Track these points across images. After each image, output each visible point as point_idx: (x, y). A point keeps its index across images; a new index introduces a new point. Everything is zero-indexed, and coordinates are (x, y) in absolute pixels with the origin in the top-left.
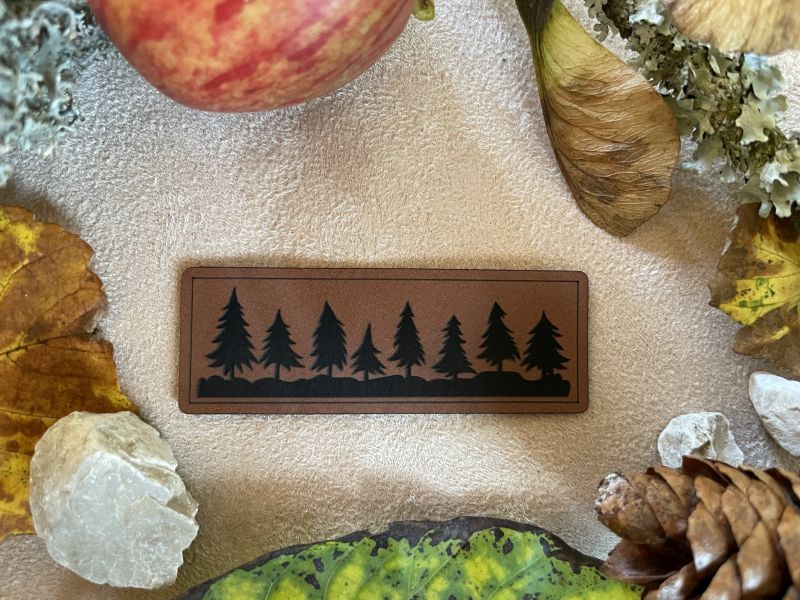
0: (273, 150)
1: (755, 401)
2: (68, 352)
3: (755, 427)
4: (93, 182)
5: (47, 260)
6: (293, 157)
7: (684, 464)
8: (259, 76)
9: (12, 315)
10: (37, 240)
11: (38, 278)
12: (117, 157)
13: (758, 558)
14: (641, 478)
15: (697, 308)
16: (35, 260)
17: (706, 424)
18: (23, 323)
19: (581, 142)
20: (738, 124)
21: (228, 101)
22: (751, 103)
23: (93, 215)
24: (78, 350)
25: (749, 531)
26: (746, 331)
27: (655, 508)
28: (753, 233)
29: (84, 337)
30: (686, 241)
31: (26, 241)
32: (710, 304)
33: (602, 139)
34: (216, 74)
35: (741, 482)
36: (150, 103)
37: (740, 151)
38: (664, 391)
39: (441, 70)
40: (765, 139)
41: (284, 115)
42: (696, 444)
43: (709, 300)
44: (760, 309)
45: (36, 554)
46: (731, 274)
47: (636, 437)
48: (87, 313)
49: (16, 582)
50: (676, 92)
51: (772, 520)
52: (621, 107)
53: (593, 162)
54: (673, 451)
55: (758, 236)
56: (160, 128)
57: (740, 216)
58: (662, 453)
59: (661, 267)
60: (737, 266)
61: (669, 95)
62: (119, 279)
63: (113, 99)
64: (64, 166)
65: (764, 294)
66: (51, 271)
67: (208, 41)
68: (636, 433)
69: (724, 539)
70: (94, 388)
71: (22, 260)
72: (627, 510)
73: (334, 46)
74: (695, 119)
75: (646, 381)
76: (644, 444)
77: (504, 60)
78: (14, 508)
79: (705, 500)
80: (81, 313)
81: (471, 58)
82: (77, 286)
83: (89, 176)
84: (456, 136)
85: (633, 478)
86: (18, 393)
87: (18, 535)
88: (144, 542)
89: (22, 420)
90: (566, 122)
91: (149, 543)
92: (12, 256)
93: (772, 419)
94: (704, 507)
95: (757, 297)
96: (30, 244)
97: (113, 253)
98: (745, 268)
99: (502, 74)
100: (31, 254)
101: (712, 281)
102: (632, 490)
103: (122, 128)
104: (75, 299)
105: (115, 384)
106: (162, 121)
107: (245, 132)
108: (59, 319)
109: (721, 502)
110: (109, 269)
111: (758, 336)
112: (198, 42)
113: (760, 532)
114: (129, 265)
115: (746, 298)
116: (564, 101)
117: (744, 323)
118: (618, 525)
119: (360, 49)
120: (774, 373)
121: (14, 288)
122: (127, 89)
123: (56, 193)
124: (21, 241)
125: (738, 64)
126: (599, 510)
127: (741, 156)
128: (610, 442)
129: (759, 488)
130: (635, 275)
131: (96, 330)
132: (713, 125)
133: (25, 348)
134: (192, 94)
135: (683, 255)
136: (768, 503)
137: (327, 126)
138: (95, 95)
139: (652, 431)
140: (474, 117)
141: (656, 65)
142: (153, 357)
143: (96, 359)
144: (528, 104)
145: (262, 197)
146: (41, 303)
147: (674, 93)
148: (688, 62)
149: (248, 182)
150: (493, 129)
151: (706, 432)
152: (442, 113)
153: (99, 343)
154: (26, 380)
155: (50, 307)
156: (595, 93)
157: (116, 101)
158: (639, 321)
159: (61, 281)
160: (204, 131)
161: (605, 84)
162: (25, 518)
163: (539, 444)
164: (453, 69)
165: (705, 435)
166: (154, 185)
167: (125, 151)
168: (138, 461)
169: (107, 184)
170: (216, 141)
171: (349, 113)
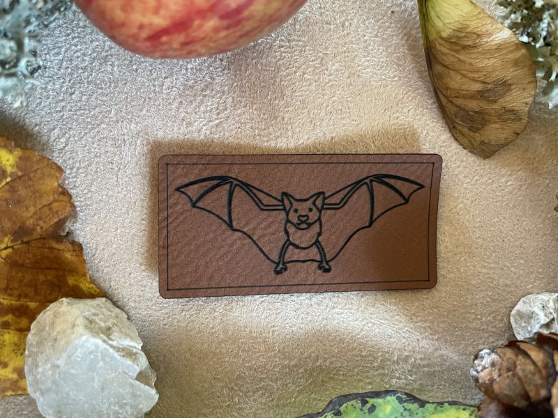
0: (207, 87)
2: (46, 250)
4: (62, 114)
5: (26, 178)
6: (224, 92)
8: (194, 31)
10: (17, 162)
11: (19, 192)
12: (81, 92)
14: (509, 353)
15: (542, 211)
16: (16, 178)
17: (551, 304)
18: (8, 228)
19: (455, 82)
21: (167, 50)
23: (63, 140)
24: (54, 249)
29: (59, 239)
30: (534, 158)
31: (8, 163)
32: (554, 209)
33: (474, 80)
34: (158, 29)
36: (107, 48)
38: (515, 277)
39: (342, 20)
42: (544, 320)
43: (555, 206)
45: (27, 408)
47: (493, 312)
48: (60, 220)
50: (535, 40)
52: (491, 54)
53: (466, 98)
54: (523, 324)
56: (115, 69)
58: (514, 325)
59: (515, 179)
61: (529, 43)
62: (85, 192)
63: (76, 46)
64: (39, 101)
66: (29, 186)
68: (493, 309)
70: (68, 278)
71: (6, 178)
72: (500, 381)
73: (258, 8)
74: (549, 62)
75: (502, 269)
76: (499, 318)
77: (393, 12)
78: (8, 373)
80: (56, 220)
81: (366, 10)
82: (51, 199)
83: (58, 109)
84: (354, 74)
85: (505, 354)
86: (8, 284)
87: (11, 395)
88: (115, 406)
89: (12, 304)
90: (446, 67)
91: (119, 406)
96: (10, 165)
97: (80, 171)
100: (12, 174)
102: (504, 364)
103: (85, 69)
104: (50, 209)
105: (84, 275)
106: (116, 63)
107: (184, 72)
108: (38, 225)
110: (77, 184)
114: (93, 180)
116: (443, 49)
118: (493, 391)
119: (279, 9)
122: (87, 37)
123: (32, 122)
124: (4, 163)
126: (476, 379)
128: (473, 316)
130: (494, 185)
131: (69, 233)
133: (12, 247)
134: (138, 44)
135: (532, 169)
137: (250, 67)
138: (61, 42)
139: (506, 308)
140: (369, 58)
141: (520, 18)
142: (115, 254)
143: (68, 256)
144: (412, 48)
145: (198, 125)
146: (23, 212)
147: (533, 41)
148: (546, 16)
149: (187, 113)
150: (384, 68)
151: (552, 311)
152: (343, 55)
153: (71, 243)
154: (13, 273)
155: (29, 215)
156: (470, 43)
157: (79, 47)
158: (497, 222)
159: (38, 195)
160: (151, 71)
161: (479, 36)
162: (17, 381)
163: (419, 318)
164: (351, 19)
165: (551, 313)
166: (112, 115)
167: (88, 88)
168: (114, 343)
169: (73, 115)
170: (160, 79)
171: (268, 56)
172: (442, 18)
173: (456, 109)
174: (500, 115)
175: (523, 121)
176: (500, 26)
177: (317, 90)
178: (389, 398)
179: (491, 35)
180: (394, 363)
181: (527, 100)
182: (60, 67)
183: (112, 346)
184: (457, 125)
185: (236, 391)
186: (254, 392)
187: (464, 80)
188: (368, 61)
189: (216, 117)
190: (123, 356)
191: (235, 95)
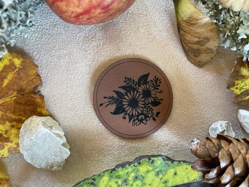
0: (93, 37)
1: (239, 118)
2: (30, 98)
3: (239, 126)
4: (38, 46)
5: (24, 69)
6: (100, 39)
7: (217, 136)
8: (92, 14)
9: (13, 86)
10: (21, 63)
11: (21, 75)
12: (45, 38)
13: (240, 165)
14: (204, 140)
15: (223, 89)
16: (20, 69)
17: (224, 125)
18: (16, 89)
19: (188, 37)
20: (238, 32)
21: (81, 22)
22: (242, 26)
23: (38, 56)
24: (33, 97)
25: (237, 157)
26: (237, 96)
27: (209, 149)
28: (241, 66)
29: (35, 93)
30: (220, 68)
32: (227, 88)
33: (195, 37)
34: (78, 13)
35: (235, 142)
36: (56, 21)
37: (238, 41)
38: (211, 114)
39: (146, 13)
40: (246, 37)
41: (97, 26)
42: (221, 130)
43: (226, 87)
44: (242, 90)
45: (19, 159)
46: (234, 79)
47: (202, 128)
48: (36, 86)
49: (13, 167)
50: (219, 22)
51: (244, 153)
52: (202, 27)
53: (193, 44)
54: (213, 133)
55: (242, 67)
56: (59, 29)
57: (237, 61)
58: (210, 133)
59: (212, 76)
60: (235, 77)
61: (217, 23)
62: (46, 76)
63: (44, 20)
64: (29, 41)
65: (243, 85)
66: (25, 73)
67: (77, 3)
68: (202, 127)
69: (230, 159)
70: (38, 109)
71: (16, 69)
72: (200, 149)
73: (115, 5)
74: (224, 30)
75: (206, 111)
76: (204, 130)
77: (165, 10)
78: (13, 145)
79: (224, 147)
80: (34, 86)
81: (155, 10)
82: (33, 78)
83: (36, 44)
84: (150, 34)
85: (202, 140)
86: (14, 110)
87: (14, 153)
88: (53, 156)
89: (16, 118)
90: (184, 31)
91: (55, 156)
92: (13, 68)
93: (244, 123)
94: (224, 149)
95: (241, 86)
96: (18, 64)
97: (44, 68)
98: (238, 77)
99: (165, 15)
100: (19, 67)
101: (228, 81)
102: (202, 143)
103: (47, 29)
104: (32, 82)
105: (44, 108)
106: (59, 27)
107: (85, 31)
108: (27, 88)
109: (229, 148)
110: (43, 73)
111: (241, 98)
112: (74, 3)
113: (240, 157)
114: (49, 72)
115: (238, 86)
116: (184, 25)
117: (237, 94)
118: (197, 154)
119: (123, 6)
120: (245, 110)
121: (13, 78)
122: (48, 17)
123: (26, 49)
124: (16, 63)
125: (238, 14)
126: (191, 150)
127: (238, 42)
128: (194, 129)
129: (240, 144)
130: (204, 78)
131: (39, 91)
132: (230, 32)
133: (17, 96)
134: (71, 19)
135: (219, 73)
136: (243, 148)
137: (110, 30)
138: (38, 18)
139: (207, 126)
140: (156, 28)
141: (213, 13)
142: (56, 100)
143: (38, 100)
144: (172, 24)
145: (90, 52)
146: (22, 83)
147: (218, 22)
148: (223, 13)
149: (85, 47)
150: (161, 32)
151: (224, 127)
152: (146, 27)
153: (39, 95)
154: (17, 106)
155: (24, 84)
156: (194, 23)
157: (45, 21)
158: (204, 93)
159: (28, 76)
160: (72, 30)
161: (197, 20)
162: (16, 148)
163: (173, 129)
164: (149, 13)
165: (224, 128)
166: (57, 47)
167: (48, 36)
168: (53, 131)
169: (42, 46)
170: (76, 34)
171: (117, 26)
172: (183, 13)
173: (189, 48)
174: (205, 51)
175: (214, 53)
176: (205, 16)
177: (136, 39)
178: (159, 158)
179: (202, 19)
180: (162, 146)
181: (216, 45)
182: (38, 28)
183: (52, 132)
184: (189, 54)
185: (101, 154)
186: (108, 155)
187: (192, 37)
188: (156, 29)
189: (96, 48)
190: (57, 136)
191: (104, 41)
